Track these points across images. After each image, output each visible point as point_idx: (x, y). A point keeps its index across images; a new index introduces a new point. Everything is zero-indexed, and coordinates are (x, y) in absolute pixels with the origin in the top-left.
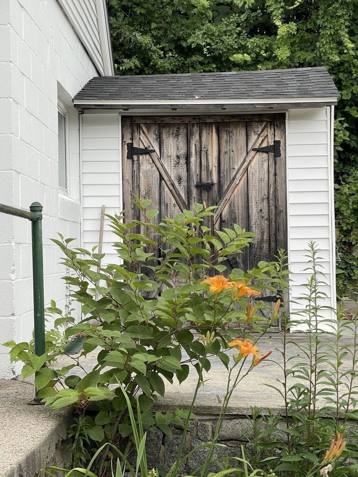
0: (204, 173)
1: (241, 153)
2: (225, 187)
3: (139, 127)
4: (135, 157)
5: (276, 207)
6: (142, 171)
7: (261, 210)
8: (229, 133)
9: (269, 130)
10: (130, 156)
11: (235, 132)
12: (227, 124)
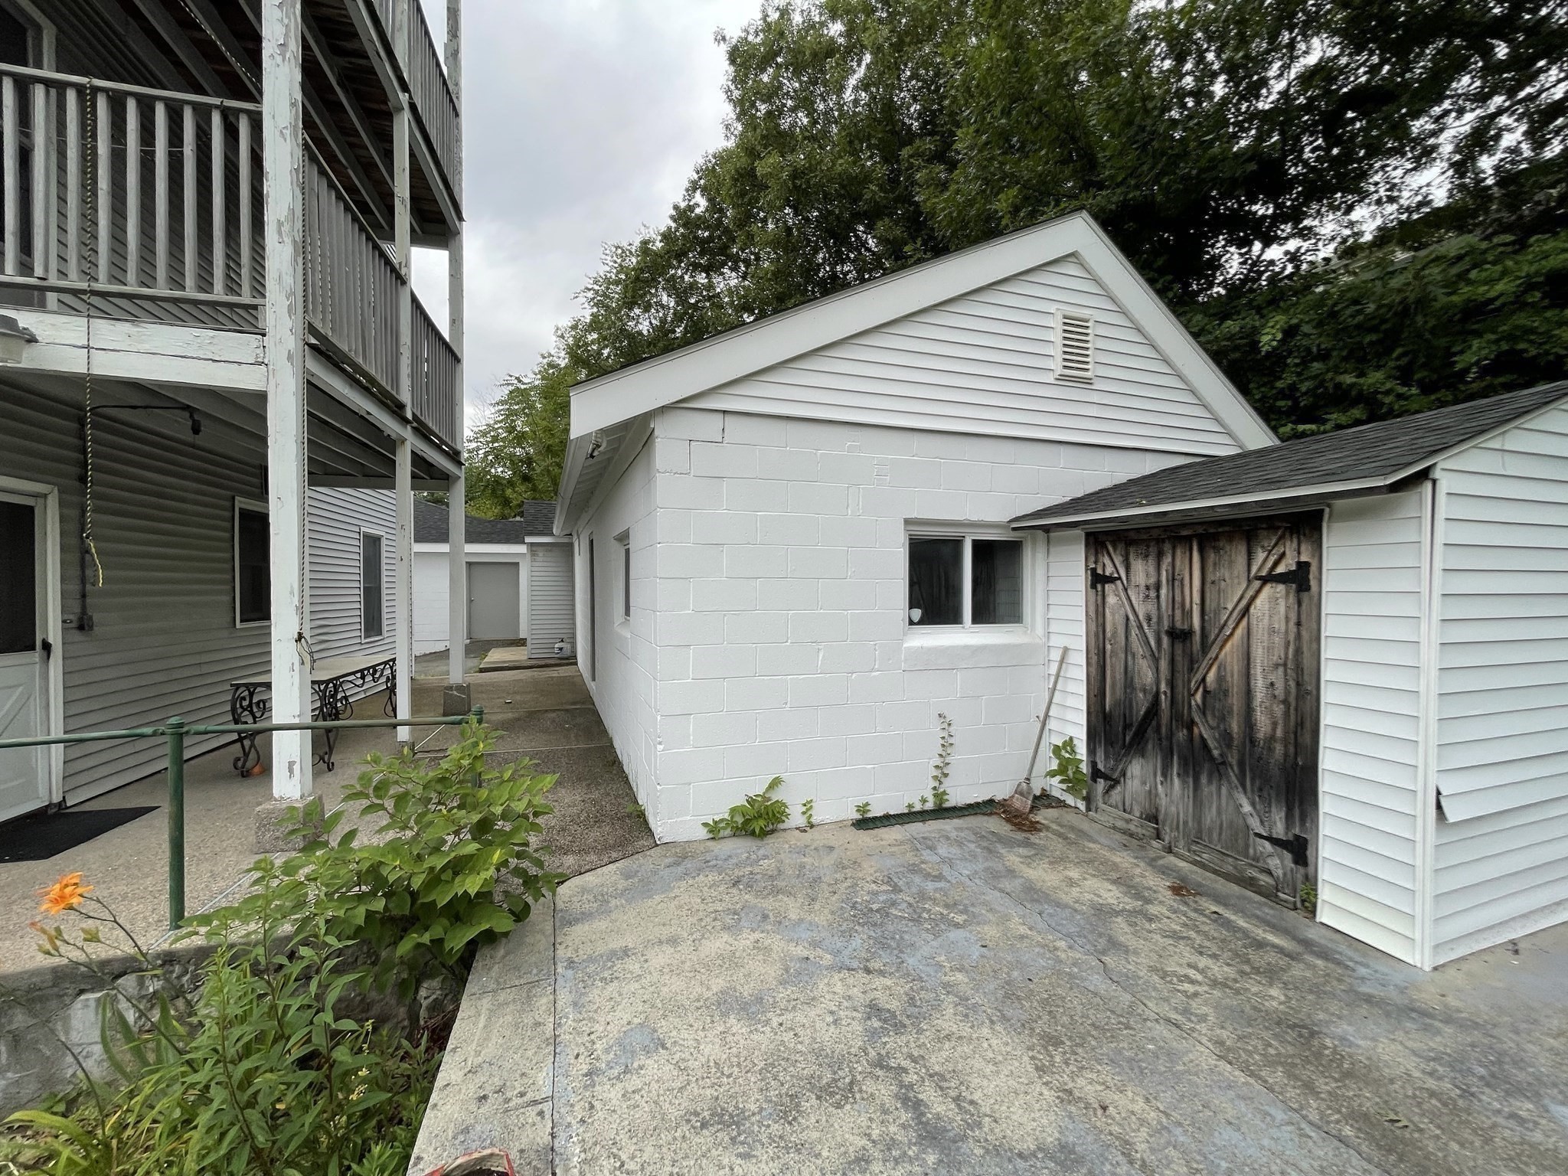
0: (1178, 612)
1: (1239, 584)
2: (1213, 636)
3: (1104, 546)
4: (1099, 587)
5: (1298, 684)
6: (1107, 605)
7: (1272, 684)
8: (1217, 550)
9: (1288, 544)
10: (1093, 586)
11: (1228, 548)
12: (1215, 537)
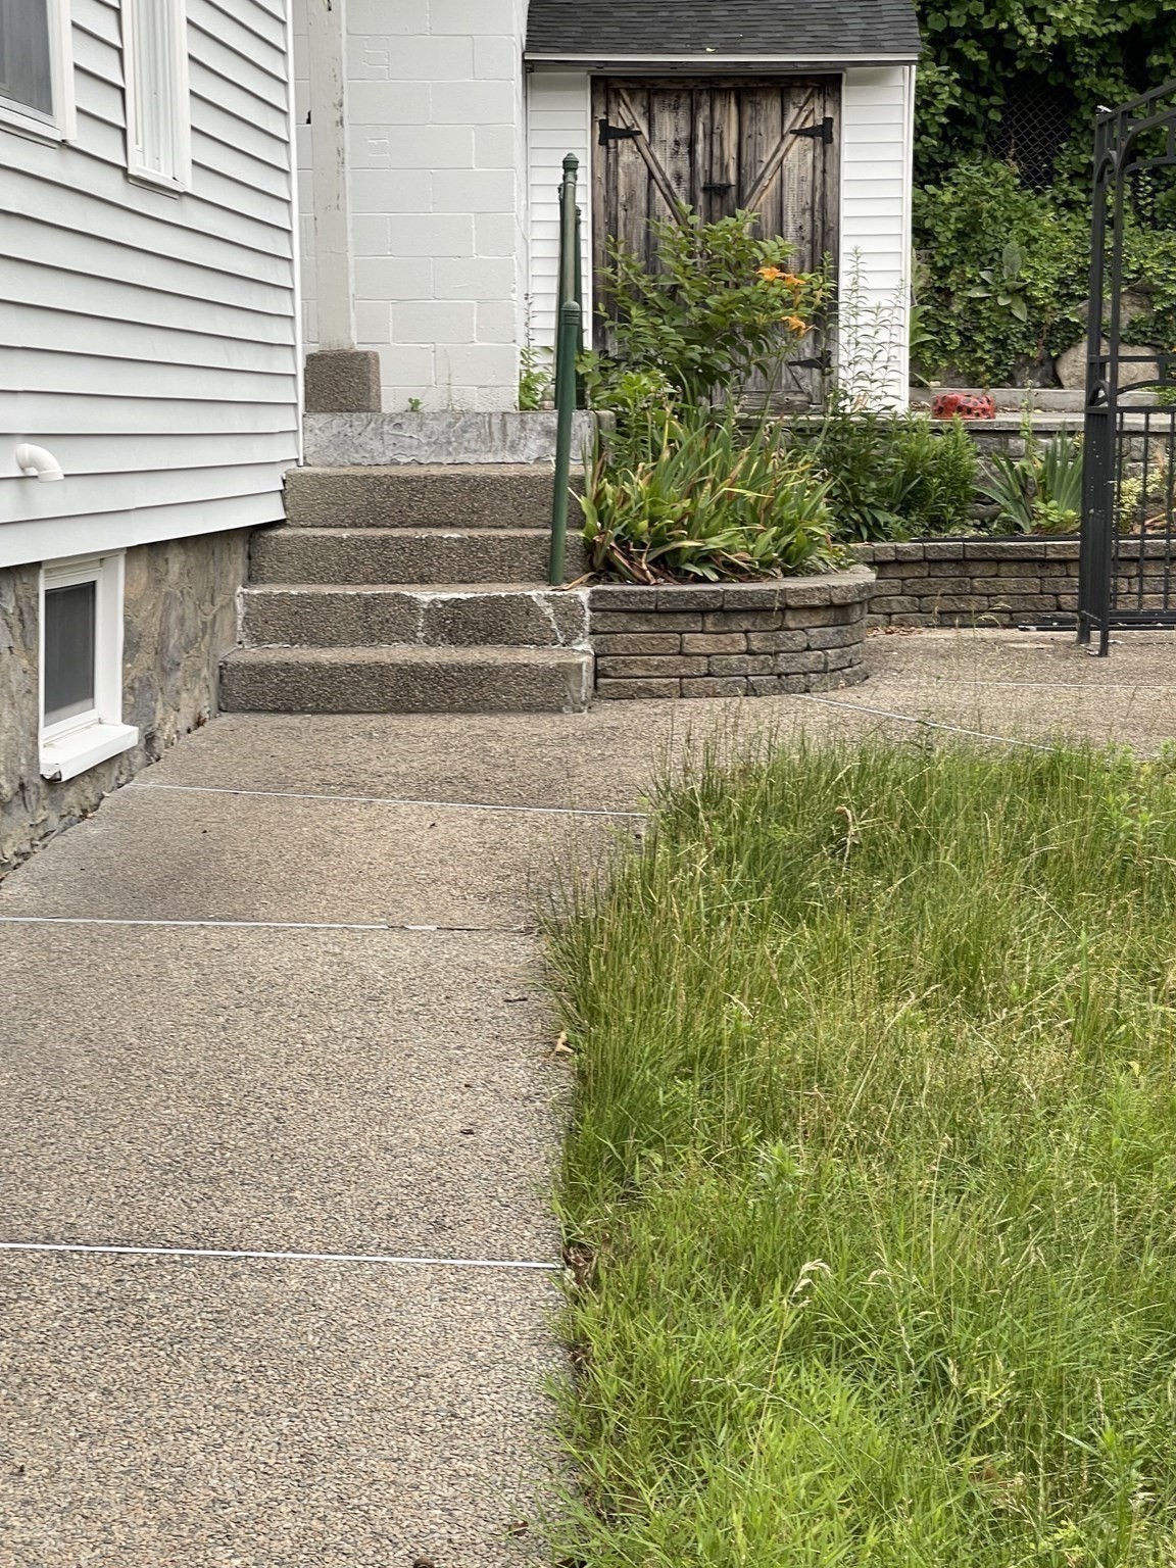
0: (716, 168)
1: (773, 137)
2: (748, 190)
3: (618, 95)
4: (611, 143)
5: (823, 223)
6: (621, 164)
7: (801, 227)
8: (754, 104)
9: (816, 101)
10: (603, 141)
11: (764, 103)
12: (752, 92)
